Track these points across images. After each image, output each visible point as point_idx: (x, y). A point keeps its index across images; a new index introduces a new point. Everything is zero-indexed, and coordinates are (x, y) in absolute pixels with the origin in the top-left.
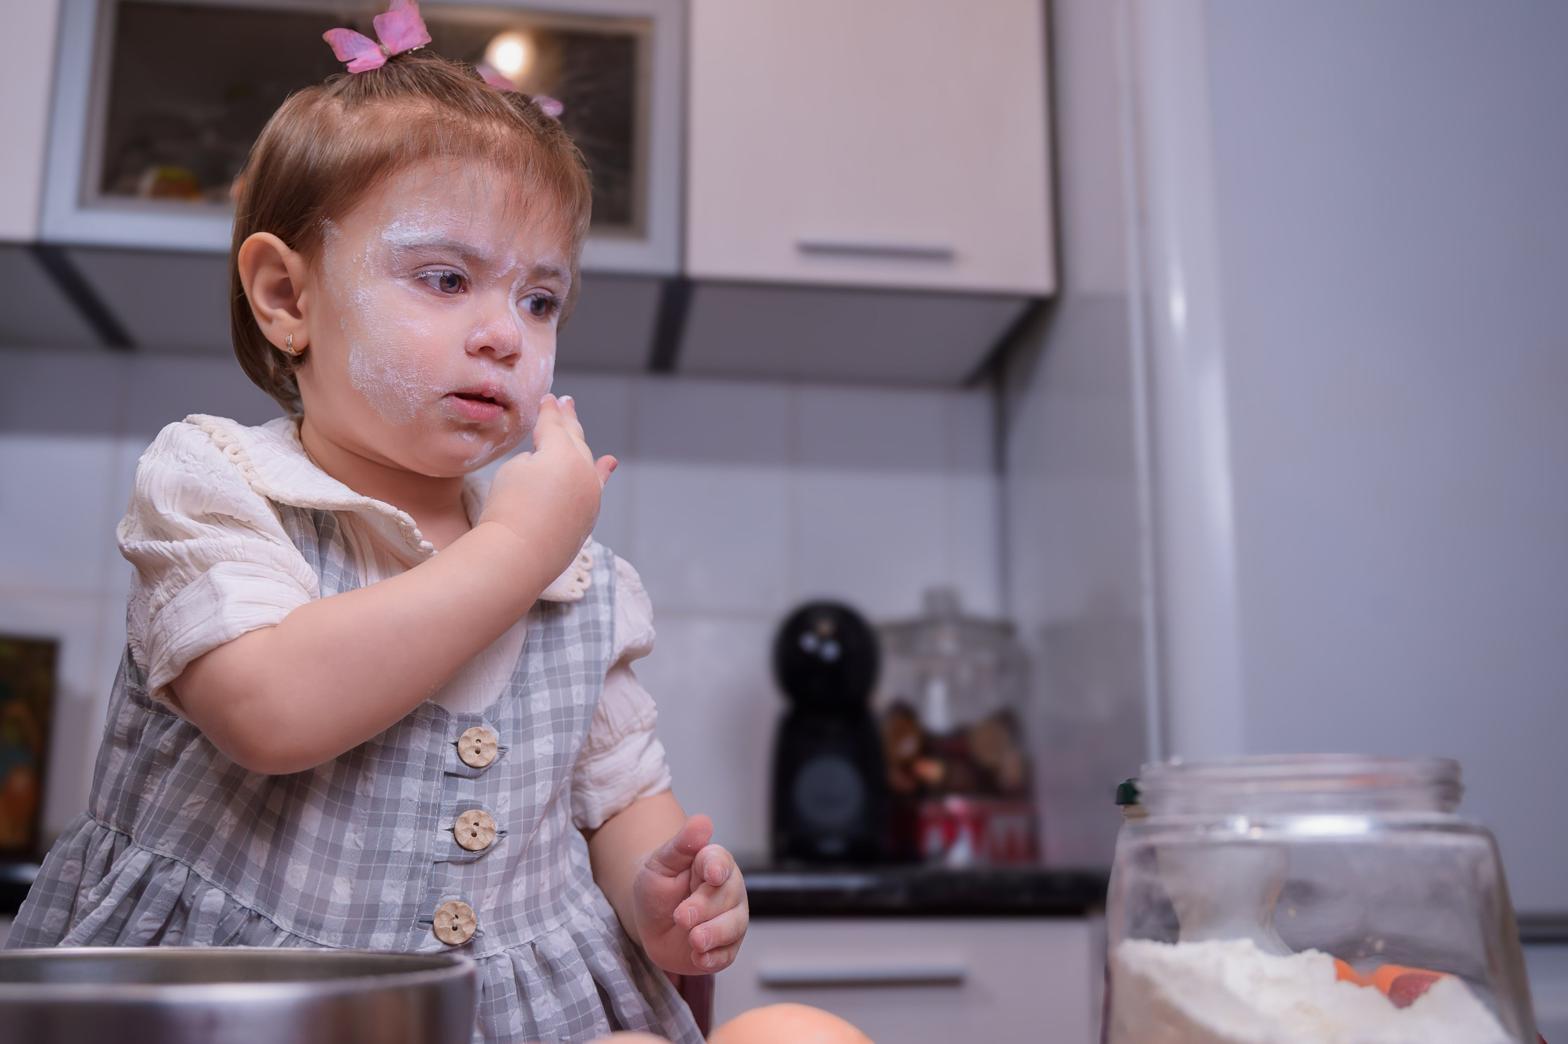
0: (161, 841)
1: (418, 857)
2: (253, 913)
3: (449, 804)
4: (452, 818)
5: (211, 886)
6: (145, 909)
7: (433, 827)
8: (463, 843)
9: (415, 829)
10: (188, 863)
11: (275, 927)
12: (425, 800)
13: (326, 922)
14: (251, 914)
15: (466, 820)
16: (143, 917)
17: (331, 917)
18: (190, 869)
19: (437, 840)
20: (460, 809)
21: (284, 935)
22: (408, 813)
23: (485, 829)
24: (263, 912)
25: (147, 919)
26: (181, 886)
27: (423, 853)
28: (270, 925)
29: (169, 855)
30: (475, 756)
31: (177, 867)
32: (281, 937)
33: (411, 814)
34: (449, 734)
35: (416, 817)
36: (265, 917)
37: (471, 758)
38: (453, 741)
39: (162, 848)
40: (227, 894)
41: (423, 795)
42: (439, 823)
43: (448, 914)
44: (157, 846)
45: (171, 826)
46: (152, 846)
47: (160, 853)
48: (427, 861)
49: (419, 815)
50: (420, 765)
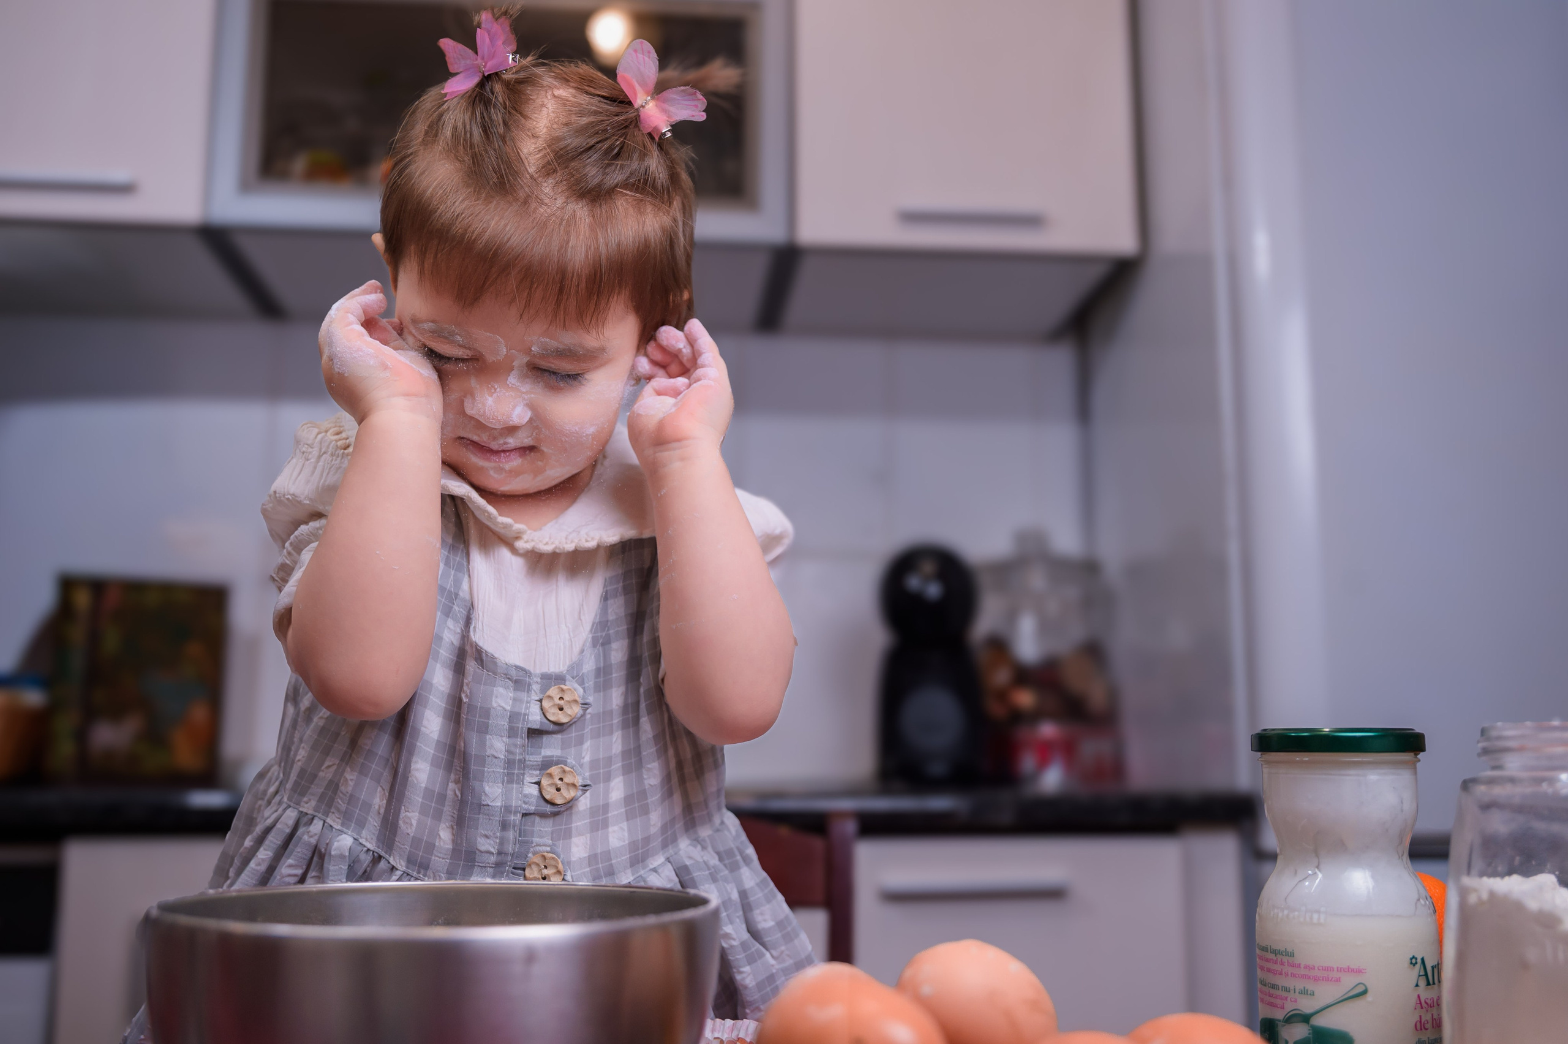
0: (305, 799)
1: (507, 809)
2: (375, 854)
3: (536, 758)
4: (538, 772)
5: (341, 833)
6: (288, 858)
7: (521, 782)
8: (548, 797)
9: (503, 784)
10: (324, 817)
11: (391, 867)
12: (511, 757)
13: (432, 863)
14: (374, 855)
15: (550, 775)
16: (286, 864)
17: (437, 858)
18: (324, 822)
19: (524, 792)
20: (546, 765)
21: (399, 873)
22: (495, 769)
23: (568, 784)
24: (383, 854)
25: (290, 866)
26: (316, 837)
27: (511, 806)
28: (389, 865)
29: (310, 812)
30: (558, 714)
31: (315, 821)
32: (395, 875)
33: (498, 770)
34: (533, 692)
35: (503, 772)
36: (384, 858)
37: (555, 715)
38: (537, 698)
39: (306, 805)
40: (355, 839)
41: (508, 752)
42: (525, 776)
43: (538, 865)
44: (302, 804)
45: (313, 786)
46: (298, 803)
47: (305, 810)
48: (516, 813)
49: (506, 771)
50: (503, 723)
